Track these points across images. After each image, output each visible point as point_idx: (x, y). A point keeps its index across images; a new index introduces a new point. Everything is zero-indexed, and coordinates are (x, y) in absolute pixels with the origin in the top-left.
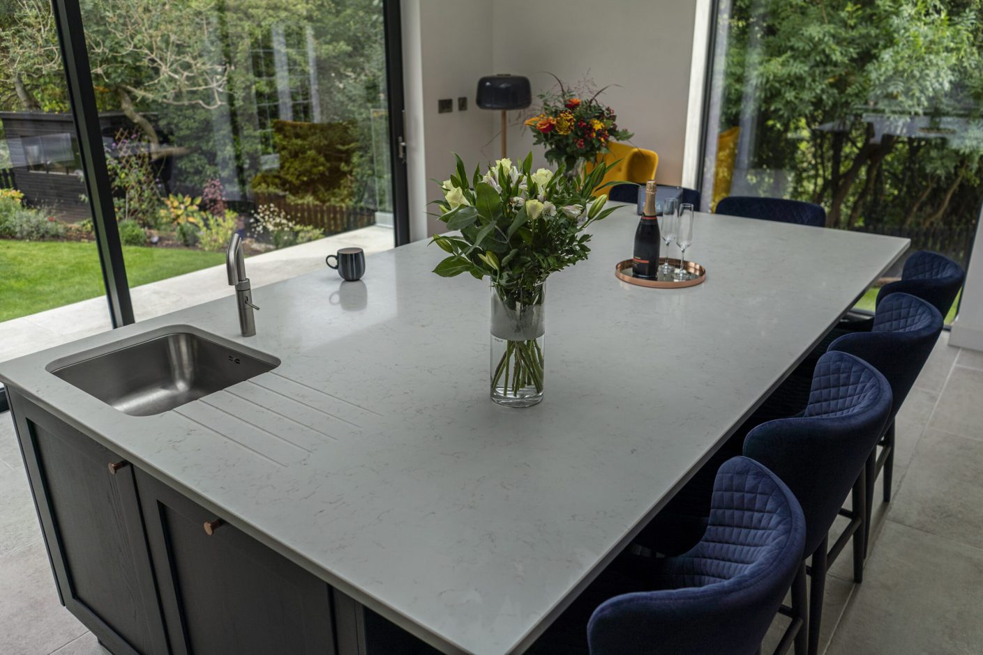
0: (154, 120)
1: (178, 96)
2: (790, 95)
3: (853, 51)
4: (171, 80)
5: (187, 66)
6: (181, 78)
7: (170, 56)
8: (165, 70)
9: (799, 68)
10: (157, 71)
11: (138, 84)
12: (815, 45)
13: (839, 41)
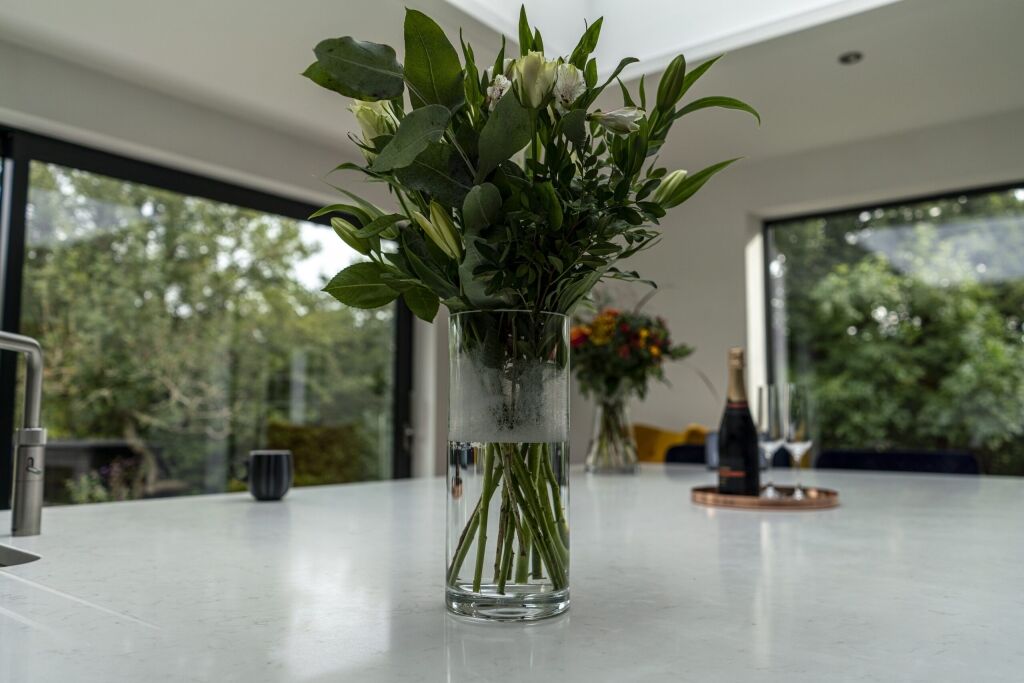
0: (157, 451)
1: (186, 424)
2: (857, 418)
3: (919, 372)
4: (181, 405)
5: (199, 392)
6: (192, 403)
7: (184, 380)
8: (176, 395)
9: (864, 390)
10: (167, 395)
11: (145, 410)
12: (877, 365)
13: (902, 361)
